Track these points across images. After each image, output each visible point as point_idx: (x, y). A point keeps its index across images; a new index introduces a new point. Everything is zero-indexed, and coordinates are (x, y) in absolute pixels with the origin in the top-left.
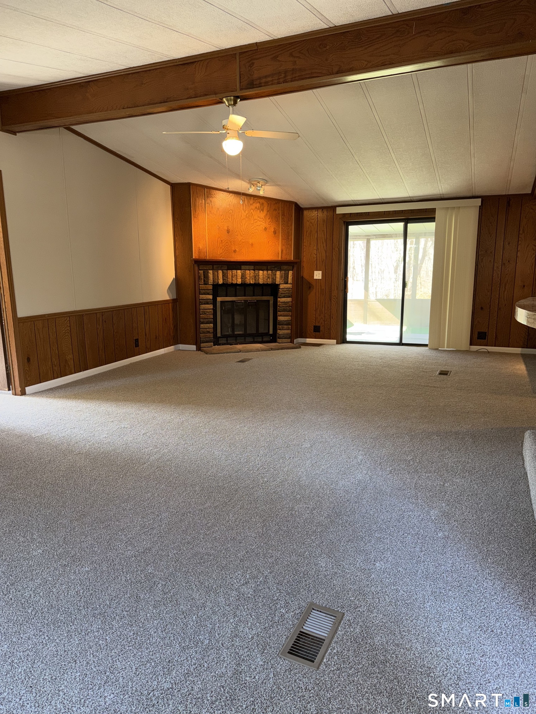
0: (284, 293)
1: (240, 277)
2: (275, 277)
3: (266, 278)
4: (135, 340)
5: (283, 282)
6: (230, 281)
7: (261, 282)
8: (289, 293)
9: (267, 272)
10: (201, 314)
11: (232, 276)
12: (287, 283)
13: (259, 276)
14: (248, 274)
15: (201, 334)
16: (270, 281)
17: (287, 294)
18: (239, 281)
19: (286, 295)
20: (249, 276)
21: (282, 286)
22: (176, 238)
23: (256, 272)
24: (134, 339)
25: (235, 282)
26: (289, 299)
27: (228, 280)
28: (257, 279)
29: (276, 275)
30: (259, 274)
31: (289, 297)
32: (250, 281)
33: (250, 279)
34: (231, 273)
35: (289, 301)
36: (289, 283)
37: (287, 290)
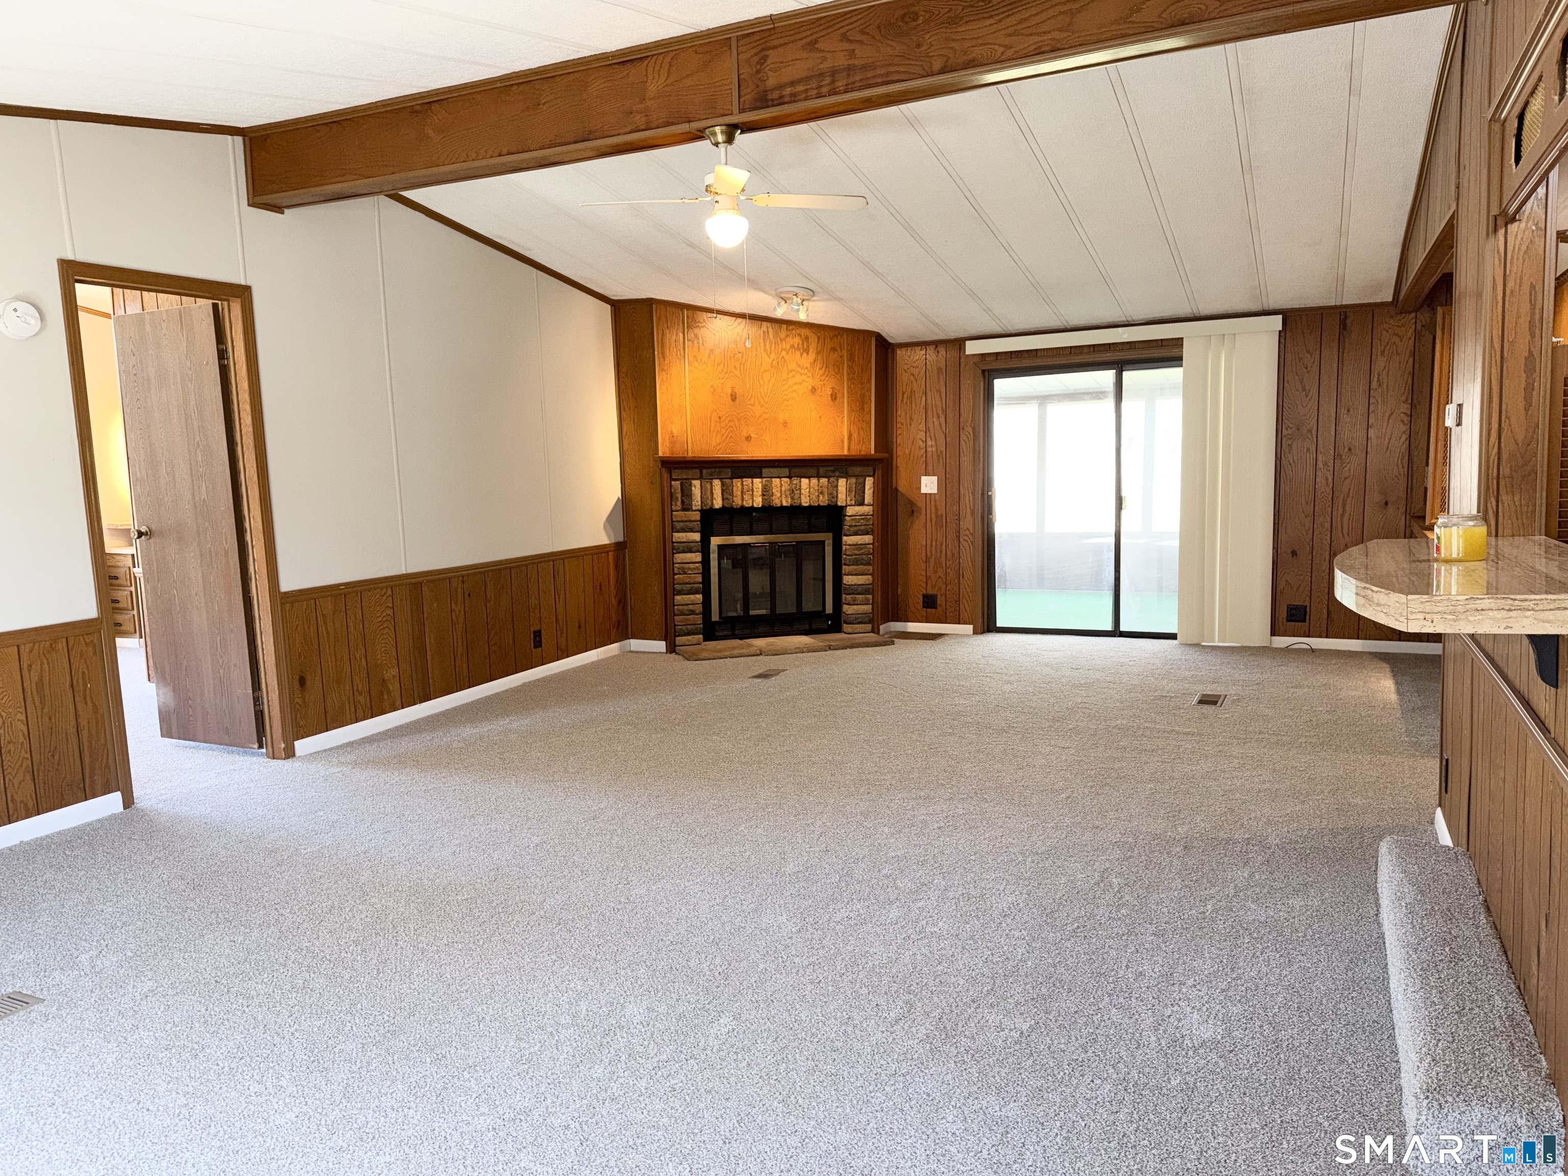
0: (855, 526)
1: (760, 493)
2: (835, 492)
3: (817, 494)
4: (535, 632)
5: (853, 502)
6: (737, 502)
7: (806, 502)
8: (866, 525)
9: (819, 481)
10: (677, 574)
11: (742, 492)
12: (862, 503)
13: (800, 489)
14: (776, 486)
15: (676, 617)
16: (824, 501)
17: (862, 528)
18: (758, 502)
19: (859, 530)
20: (779, 489)
21: (850, 511)
22: (624, 415)
23: (795, 482)
24: (532, 630)
25: (748, 503)
26: (868, 539)
27: (735, 499)
28: (796, 496)
29: (837, 486)
30: (800, 486)
31: (867, 534)
32: (781, 501)
33: (781, 496)
34: (739, 485)
35: (867, 542)
36: (866, 502)
37: (863, 519)
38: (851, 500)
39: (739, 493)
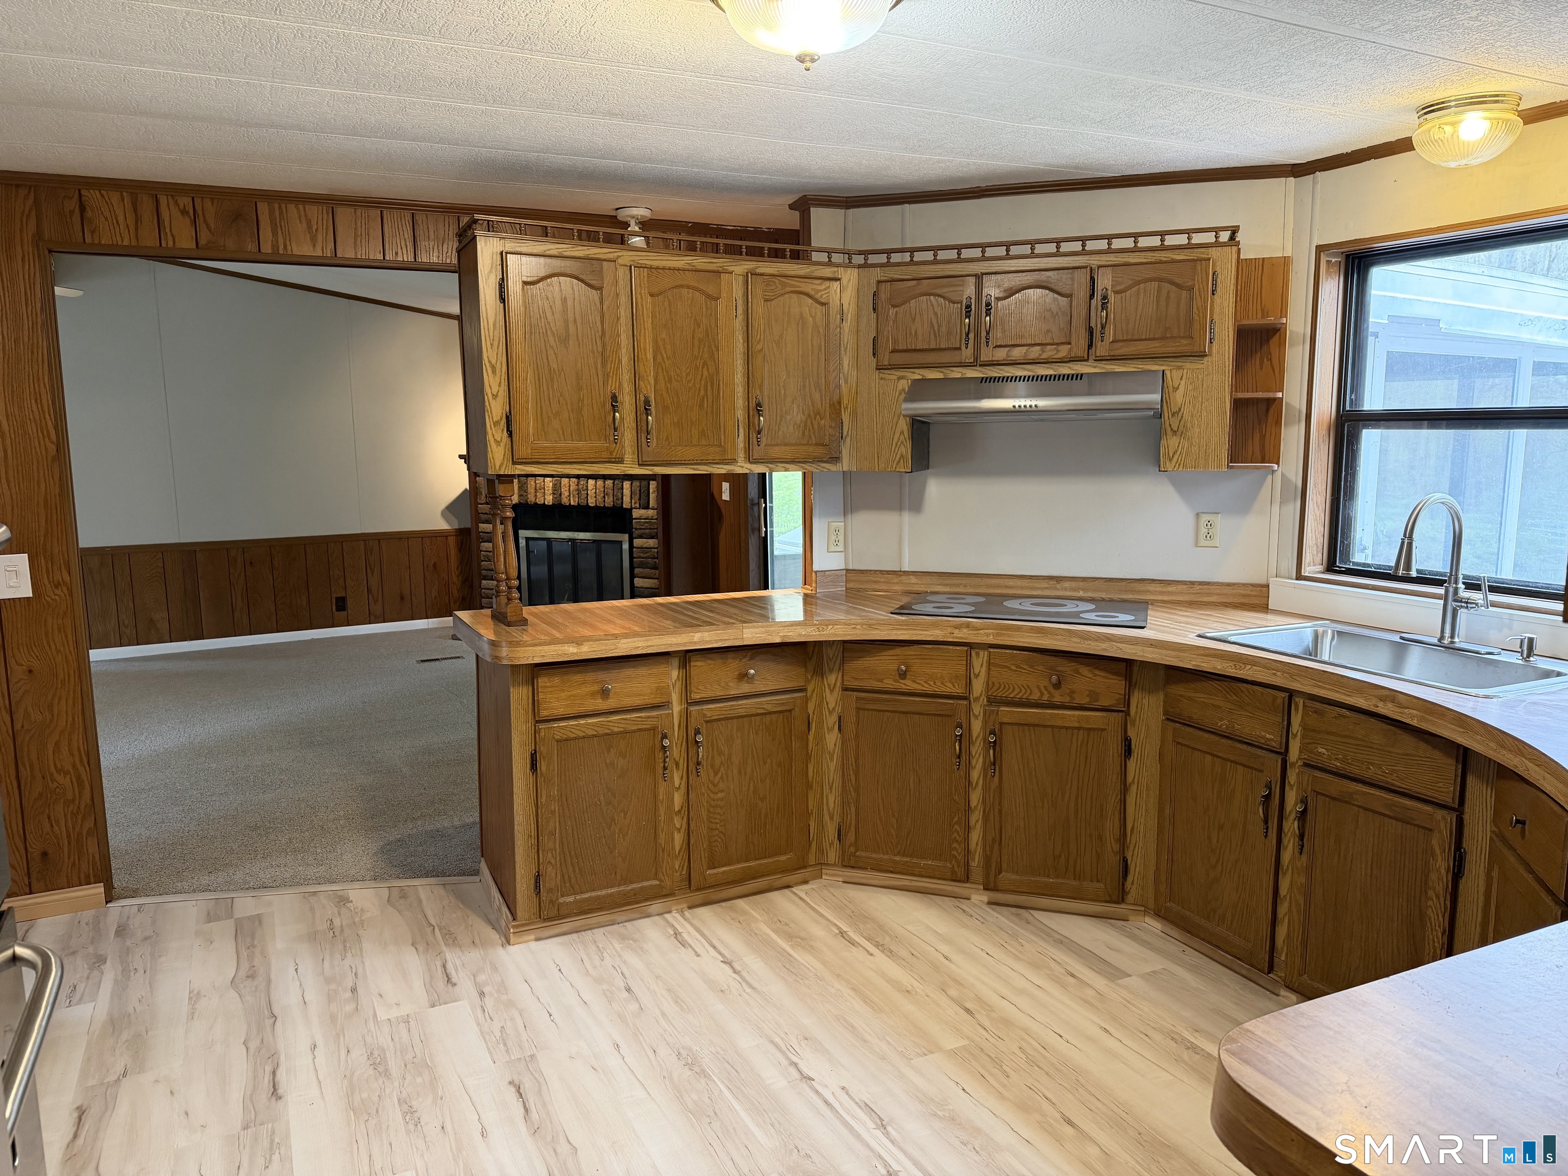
0: (641, 529)
1: (551, 492)
2: (620, 494)
3: (602, 495)
4: (338, 599)
5: (638, 505)
6: (531, 499)
7: (592, 503)
8: (650, 529)
9: (604, 483)
10: (483, 561)
11: (536, 489)
12: (647, 507)
13: (587, 489)
14: (565, 485)
15: (483, 600)
16: (609, 502)
17: (647, 531)
18: (549, 500)
19: (644, 533)
20: (567, 489)
21: (636, 513)
23: (582, 483)
24: (334, 596)
25: (540, 501)
26: (652, 543)
27: (529, 496)
28: (584, 496)
29: (622, 488)
30: (587, 486)
31: (652, 538)
32: (569, 500)
33: (569, 496)
34: (532, 483)
35: (652, 546)
36: (651, 506)
37: (646, 522)
38: (635, 503)
39: (533, 491)
